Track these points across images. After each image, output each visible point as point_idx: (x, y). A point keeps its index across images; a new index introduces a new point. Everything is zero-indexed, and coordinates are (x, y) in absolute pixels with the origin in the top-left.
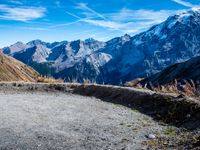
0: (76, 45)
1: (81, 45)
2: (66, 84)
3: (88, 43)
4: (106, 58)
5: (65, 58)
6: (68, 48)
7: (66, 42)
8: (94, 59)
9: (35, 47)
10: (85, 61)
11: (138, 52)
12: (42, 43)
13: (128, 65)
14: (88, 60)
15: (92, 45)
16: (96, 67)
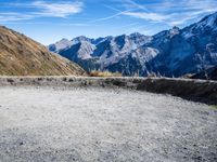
0: (120, 40)
1: (126, 40)
2: (127, 78)
3: (134, 37)
4: (153, 53)
5: (110, 54)
6: (113, 44)
7: (111, 38)
8: (139, 55)
9: (80, 44)
10: (130, 56)
11: (189, 45)
12: (86, 39)
13: (177, 60)
14: (134, 55)
15: (138, 40)
16: (142, 62)
